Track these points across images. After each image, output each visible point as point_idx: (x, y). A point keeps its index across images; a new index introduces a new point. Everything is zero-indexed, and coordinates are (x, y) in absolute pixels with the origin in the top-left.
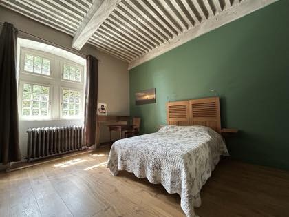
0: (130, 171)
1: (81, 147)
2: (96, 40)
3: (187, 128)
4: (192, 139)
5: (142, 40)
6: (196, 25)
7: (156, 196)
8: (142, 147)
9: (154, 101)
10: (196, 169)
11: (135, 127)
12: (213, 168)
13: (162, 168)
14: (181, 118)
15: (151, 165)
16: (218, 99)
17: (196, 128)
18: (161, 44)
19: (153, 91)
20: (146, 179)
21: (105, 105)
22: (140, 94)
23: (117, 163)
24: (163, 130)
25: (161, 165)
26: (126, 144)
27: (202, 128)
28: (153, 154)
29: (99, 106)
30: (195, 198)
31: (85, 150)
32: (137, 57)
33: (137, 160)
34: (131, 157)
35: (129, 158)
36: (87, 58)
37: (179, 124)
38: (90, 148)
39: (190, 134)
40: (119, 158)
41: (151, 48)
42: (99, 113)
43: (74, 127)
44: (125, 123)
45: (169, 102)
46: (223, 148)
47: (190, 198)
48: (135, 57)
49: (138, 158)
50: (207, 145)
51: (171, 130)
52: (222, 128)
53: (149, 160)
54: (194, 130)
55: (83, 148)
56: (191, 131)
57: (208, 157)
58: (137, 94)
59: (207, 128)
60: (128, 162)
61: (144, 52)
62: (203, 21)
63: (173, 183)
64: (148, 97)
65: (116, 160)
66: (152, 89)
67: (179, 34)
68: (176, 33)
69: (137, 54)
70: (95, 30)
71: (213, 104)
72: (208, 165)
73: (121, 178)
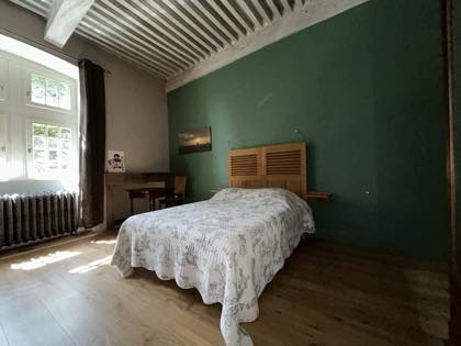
0: (150, 269)
1: (74, 230)
2: (96, 30)
3: (257, 192)
4: (259, 210)
5: (185, 38)
6: (275, 19)
7: (188, 309)
8: (168, 227)
9: (208, 147)
10: (254, 261)
11: (175, 192)
12: (289, 254)
13: (198, 262)
14: (249, 175)
15: (181, 257)
16: (304, 145)
17: (269, 191)
18: (220, 49)
19: (208, 131)
20: (174, 280)
21: (122, 154)
22: (186, 136)
23: (130, 256)
24: (220, 195)
25: (196, 257)
26: (143, 222)
27: (278, 191)
28: (184, 239)
29: (110, 155)
30: (249, 307)
31: (83, 234)
32: (181, 71)
33: (160, 251)
34: (150, 244)
35: (148, 247)
36: (79, 65)
37: (246, 185)
38: (94, 229)
39: (259, 201)
40: (133, 247)
41: (204, 57)
42: (110, 168)
43: (59, 193)
44: (161, 185)
45: (233, 149)
46: (307, 222)
47: (235, 311)
48: (177, 70)
49: (161, 246)
50: (279, 219)
51: (232, 196)
52: (308, 191)
53: (178, 249)
54: (266, 194)
55: (79, 230)
56: (260, 196)
57: (278, 238)
58: (181, 135)
59: (285, 192)
60: (147, 253)
61: (193, 62)
62: (285, 13)
63: (212, 286)
64: (199, 141)
65: (129, 250)
66: (206, 128)
67: (249, 34)
68: (244, 31)
69: (181, 65)
70: (87, 8)
71: (297, 154)
72: (279, 251)
73: (135, 282)
